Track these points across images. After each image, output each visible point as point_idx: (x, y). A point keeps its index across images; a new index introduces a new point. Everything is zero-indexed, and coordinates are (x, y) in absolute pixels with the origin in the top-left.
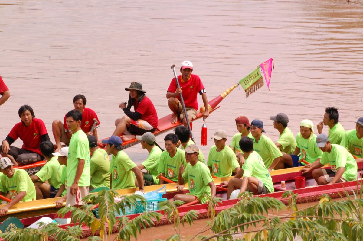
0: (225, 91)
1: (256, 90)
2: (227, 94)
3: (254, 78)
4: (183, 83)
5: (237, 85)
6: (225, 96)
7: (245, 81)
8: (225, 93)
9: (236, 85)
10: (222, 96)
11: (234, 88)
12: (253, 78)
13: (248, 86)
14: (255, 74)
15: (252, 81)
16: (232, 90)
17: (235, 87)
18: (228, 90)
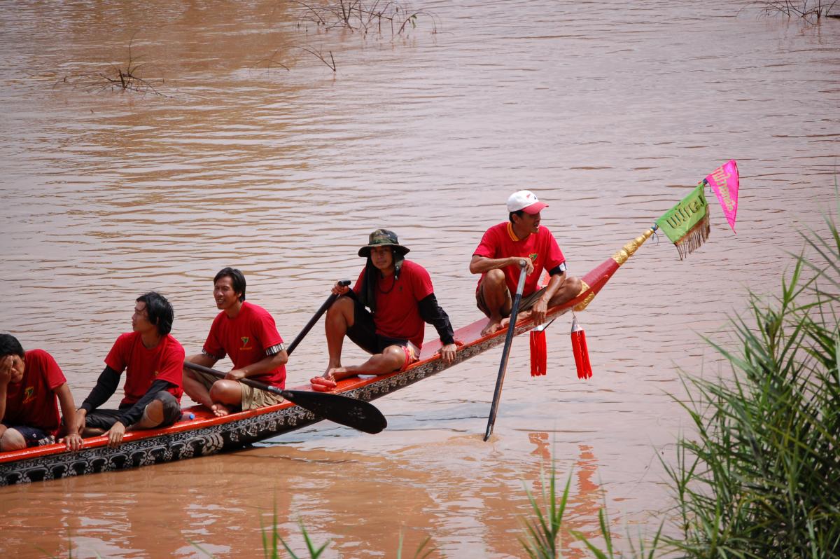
0: (623, 249)
1: (702, 243)
2: (630, 254)
3: (693, 212)
4: (515, 242)
5: (652, 232)
6: (625, 260)
7: (672, 221)
8: (624, 253)
9: (648, 232)
10: (617, 259)
11: (644, 240)
12: (691, 213)
13: (680, 231)
14: (696, 203)
15: (689, 220)
16: (639, 244)
17: (647, 236)
18: (630, 246)
